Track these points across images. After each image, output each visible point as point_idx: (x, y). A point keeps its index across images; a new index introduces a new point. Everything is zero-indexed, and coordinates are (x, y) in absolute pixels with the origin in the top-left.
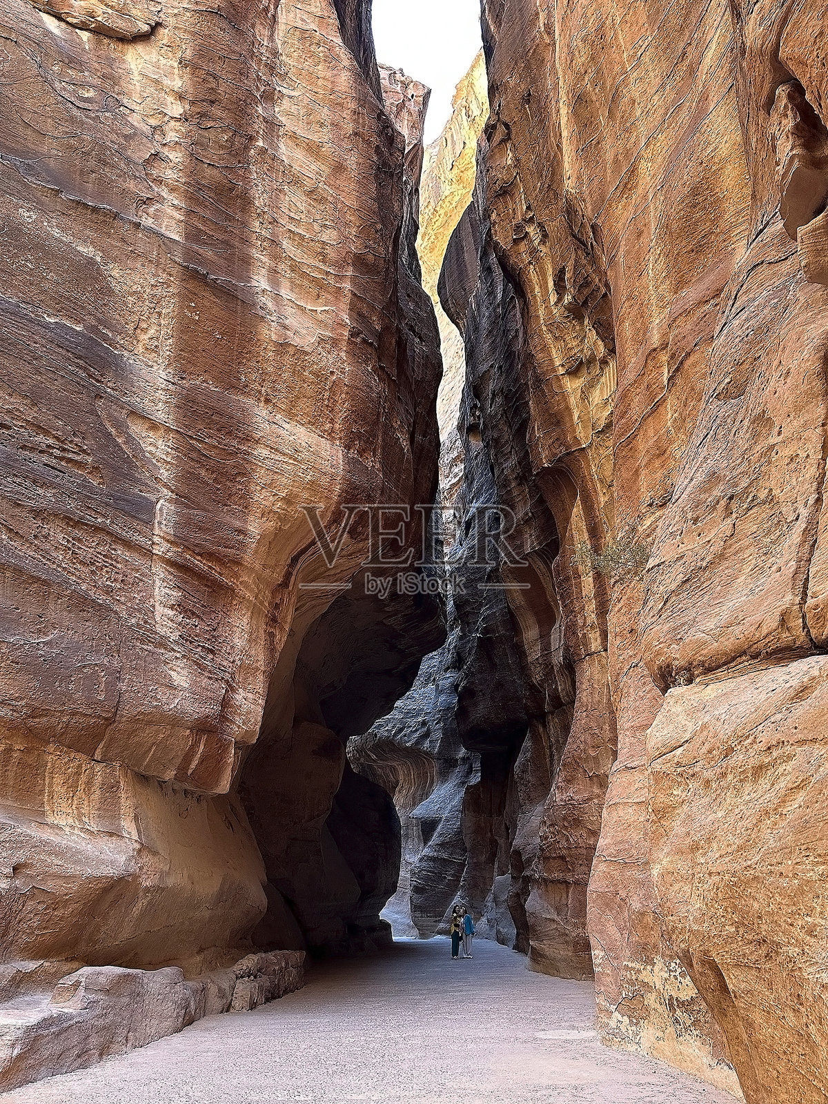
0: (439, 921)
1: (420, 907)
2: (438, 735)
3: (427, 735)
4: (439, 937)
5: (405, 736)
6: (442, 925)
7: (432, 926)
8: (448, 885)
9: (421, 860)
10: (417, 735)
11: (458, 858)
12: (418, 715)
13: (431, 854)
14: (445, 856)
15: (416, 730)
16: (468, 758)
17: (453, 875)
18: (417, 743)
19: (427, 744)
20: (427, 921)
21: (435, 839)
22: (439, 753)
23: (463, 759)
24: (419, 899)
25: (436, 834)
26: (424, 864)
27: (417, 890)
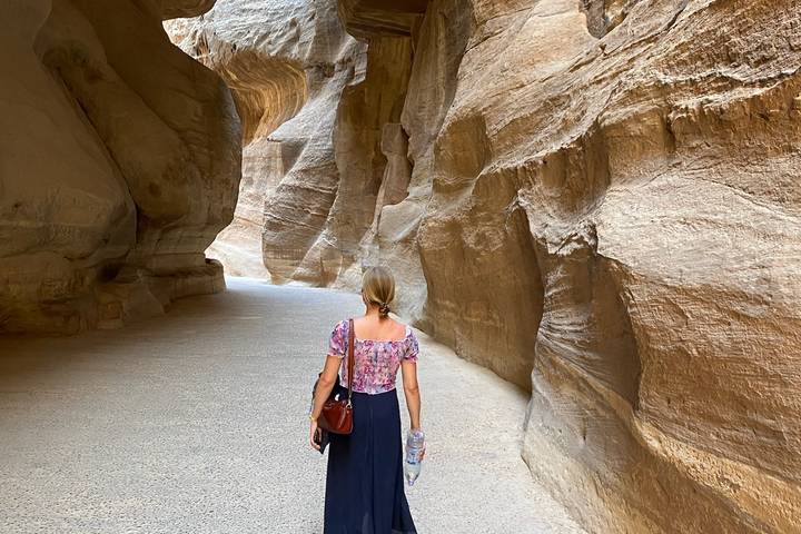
0: (297, 265)
1: (273, 246)
2: (309, 35)
3: (295, 39)
4: (295, 283)
5: (270, 43)
6: (300, 270)
7: (287, 270)
8: (311, 222)
9: (278, 190)
10: (282, 41)
11: (326, 188)
12: (287, 14)
13: (291, 183)
14: (309, 185)
15: (282, 35)
16: (349, 60)
17: (318, 209)
18: (284, 50)
19: (295, 50)
20: (281, 263)
21: (298, 165)
22: (310, 59)
23: (343, 62)
24: (273, 237)
25: (300, 158)
26: (281, 195)
27: (272, 226)
